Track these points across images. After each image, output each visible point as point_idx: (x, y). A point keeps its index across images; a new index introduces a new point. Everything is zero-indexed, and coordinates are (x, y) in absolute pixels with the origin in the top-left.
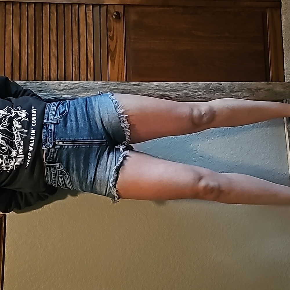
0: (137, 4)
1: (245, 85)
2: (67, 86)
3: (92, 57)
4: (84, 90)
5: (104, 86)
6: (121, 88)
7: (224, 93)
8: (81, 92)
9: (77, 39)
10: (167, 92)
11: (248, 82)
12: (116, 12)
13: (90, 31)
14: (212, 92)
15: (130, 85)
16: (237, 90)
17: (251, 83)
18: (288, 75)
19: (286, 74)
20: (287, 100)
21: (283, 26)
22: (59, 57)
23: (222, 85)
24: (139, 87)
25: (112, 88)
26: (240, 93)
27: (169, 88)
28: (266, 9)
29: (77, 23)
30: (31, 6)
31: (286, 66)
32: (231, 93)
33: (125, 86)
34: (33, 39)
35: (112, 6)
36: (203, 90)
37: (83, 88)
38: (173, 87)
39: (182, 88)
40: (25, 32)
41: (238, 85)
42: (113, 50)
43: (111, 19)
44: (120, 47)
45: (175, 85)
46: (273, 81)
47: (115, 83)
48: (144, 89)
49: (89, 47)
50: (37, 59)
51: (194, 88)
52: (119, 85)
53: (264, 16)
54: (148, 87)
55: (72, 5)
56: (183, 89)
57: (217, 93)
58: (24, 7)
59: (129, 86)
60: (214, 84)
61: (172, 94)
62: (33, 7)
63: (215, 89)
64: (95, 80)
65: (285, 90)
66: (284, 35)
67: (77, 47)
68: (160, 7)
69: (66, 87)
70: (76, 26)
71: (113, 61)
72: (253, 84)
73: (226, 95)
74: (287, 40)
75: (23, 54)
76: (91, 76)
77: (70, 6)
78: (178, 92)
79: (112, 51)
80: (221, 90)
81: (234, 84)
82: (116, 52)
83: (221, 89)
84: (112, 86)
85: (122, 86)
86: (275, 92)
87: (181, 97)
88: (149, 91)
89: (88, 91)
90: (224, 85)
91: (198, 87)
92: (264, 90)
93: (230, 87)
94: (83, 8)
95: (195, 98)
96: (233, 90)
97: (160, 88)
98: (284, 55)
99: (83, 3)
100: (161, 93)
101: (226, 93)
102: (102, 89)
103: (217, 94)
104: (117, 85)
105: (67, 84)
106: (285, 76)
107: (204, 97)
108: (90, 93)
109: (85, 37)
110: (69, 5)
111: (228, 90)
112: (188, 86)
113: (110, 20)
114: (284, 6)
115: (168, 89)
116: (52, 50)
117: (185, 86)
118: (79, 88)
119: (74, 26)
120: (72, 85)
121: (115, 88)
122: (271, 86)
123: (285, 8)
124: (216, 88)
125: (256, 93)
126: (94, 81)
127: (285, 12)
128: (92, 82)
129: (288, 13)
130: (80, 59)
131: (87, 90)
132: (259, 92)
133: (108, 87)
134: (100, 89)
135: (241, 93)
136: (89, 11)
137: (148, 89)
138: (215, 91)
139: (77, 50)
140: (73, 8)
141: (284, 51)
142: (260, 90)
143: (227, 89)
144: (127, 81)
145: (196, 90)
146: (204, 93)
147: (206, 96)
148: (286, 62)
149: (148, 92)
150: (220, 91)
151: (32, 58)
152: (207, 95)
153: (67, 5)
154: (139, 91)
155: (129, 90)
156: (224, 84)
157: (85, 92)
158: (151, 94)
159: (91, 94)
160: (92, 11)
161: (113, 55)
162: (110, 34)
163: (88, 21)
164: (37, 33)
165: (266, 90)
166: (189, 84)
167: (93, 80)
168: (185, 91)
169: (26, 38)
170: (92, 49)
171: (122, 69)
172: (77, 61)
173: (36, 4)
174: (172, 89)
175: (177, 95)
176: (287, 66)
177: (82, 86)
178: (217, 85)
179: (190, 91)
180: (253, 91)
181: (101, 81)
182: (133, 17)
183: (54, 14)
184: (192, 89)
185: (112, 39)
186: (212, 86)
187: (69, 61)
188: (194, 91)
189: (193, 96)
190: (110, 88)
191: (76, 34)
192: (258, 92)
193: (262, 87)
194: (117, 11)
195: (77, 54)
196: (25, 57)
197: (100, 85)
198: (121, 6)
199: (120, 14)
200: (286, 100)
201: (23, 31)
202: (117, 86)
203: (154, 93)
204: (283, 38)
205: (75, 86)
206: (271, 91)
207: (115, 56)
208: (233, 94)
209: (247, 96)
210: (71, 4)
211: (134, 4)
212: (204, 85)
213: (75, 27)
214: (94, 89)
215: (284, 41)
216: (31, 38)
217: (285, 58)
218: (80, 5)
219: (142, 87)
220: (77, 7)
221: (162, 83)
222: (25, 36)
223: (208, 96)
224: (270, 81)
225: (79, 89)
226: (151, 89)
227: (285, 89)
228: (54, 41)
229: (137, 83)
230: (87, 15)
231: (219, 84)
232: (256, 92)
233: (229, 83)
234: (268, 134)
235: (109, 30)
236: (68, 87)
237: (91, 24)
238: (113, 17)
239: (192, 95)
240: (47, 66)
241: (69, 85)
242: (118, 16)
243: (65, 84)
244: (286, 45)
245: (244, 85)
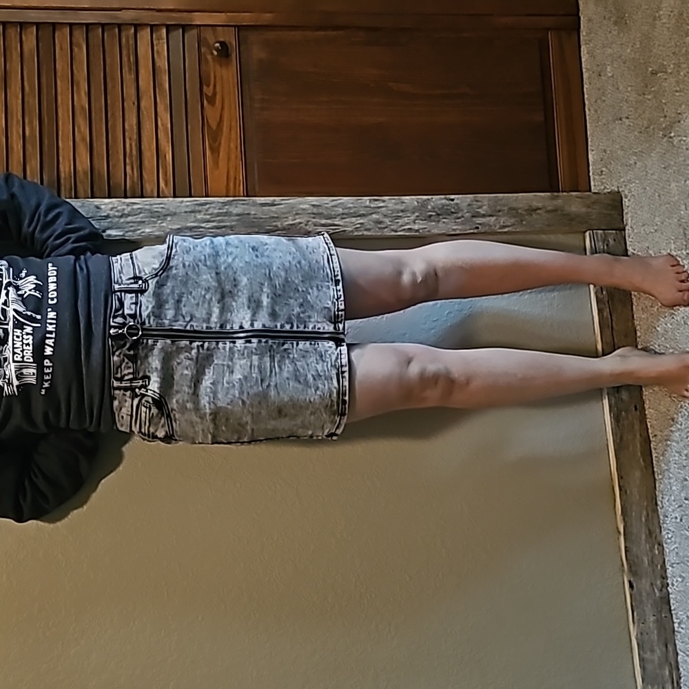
0: (265, 23)
1: (503, 201)
2: (115, 209)
3: (168, 142)
4: (154, 218)
5: (197, 208)
6: (235, 212)
7: (460, 220)
8: (147, 223)
9: (134, 103)
10: (335, 218)
11: (510, 195)
12: (221, 43)
13: (161, 85)
14: (432, 218)
15: (255, 204)
16: (487, 211)
17: (517, 197)
18: (596, 177)
19: (593, 174)
20: (594, 231)
21: (584, 70)
22: (95, 145)
23: (455, 201)
24: (273, 208)
25: (216, 211)
26: (493, 219)
27: (341, 210)
28: (548, 34)
29: (133, 67)
30: (29, 30)
31: (593, 155)
32: (474, 219)
33: (243, 206)
34: (35, 103)
35: (210, 28)
36: (414, 213)
37: (151, 213)
38: (350, 208)
39: (369, 209)
40: (18, 90)
41: (489, 200)
42: (214, 128)
43: (209, 57)
44: (231, 120)
45: (352, 203)
46: (565, 192)
47: (220, 201)
48: (286, 213)
49: (161, 119)
50: (45, 148)
51: (395, 209)
52: (231, 205)
53: (543, 47)
54: (293, 208)
55: (122, 27)
56: (370, 212)
57: (444, 220)
58: (13, 33)
59: (254, 206)
60: (438, 200)
61: (346, 222)
62: (32, 33)
63: (439, 209)
64: (177, 194)
65: (589, 210)
66: (587, 89)
67: (135, 121)
68: (317, 30)
69: (111, 212)
70: (130, 74)
71: (215, 151)
72: (519, 198)
73: (463, 224)
74: (594, 100)
75: (14, 138)
76: (166, 185)
77: (117, 30)
78: (359, 218)
79: (212, 129)
80: (452, 213)
81: (480, 199)
82: (222, 131)
83: (453, 210)
84: (215, 208)
85: (237, 207)
86: (568, 215)
87: (366, 230)
88: (297, 217)
89: (161, 220)
90: (458, 202)
91: (402, 208)
92: (545, 210)
93: (472, 205)
94: (145, 34)
95: (396, 231)
96: (478, 212)
97: (320, 211)
98: (589, 133)
99: (146, 22)
100: (323, 221)
101: (463, 219)
102: (193, 214)
103: (444, 222)
104: (226, 205)
105: (116, 206)
106: (592, 178)
107: (416, 228)
108: (167, 224)
109: (151, 97)
110: (115, 28)
111: (467, 212)
112: (382, 204)
113: (206, 59)
114: (586, 25)
115: (338, 213)
116: (79, 128)
117: (375, 206)
118: (140, 213)
119: (126, 75)
120: (125, 207)
121: (222, 213)
122: (560, 201)
123: (588, 31)
124: (442, 208)
125: (527, 217)
126: (175, 196)
127: (586, 38)
128: (171, 199)
129: (593, 41)
130: (143, 147)
131: (159, 217)
132: (534, 215)
133: (207, 211)
134: (188, 214)
135: (495, 218)
136: (159, 39)
137: (294, 213)
138: (439, 215)
139: (135, 127)
140: (123, 34)
141: (588, 125)
142: (536, 210)
143: (465, 211)
144: (247, 196)
145: (398, 213)
146: (416, 220)
147: (421, 227)
148: (593, 149)
149: (295, 220)
150: (449, 215)
151: (34, 146)
152: (422, 224)
153: (110, 27)
154: (273, 217)
155: (252, 216)
156: (458, 199)
157: (155, 223)
158: (301, 225)
159: (170, 227)
160: (165, 41)
161: (215, 136)
162: (208, 91)
163: (158, 63)
164: (44, 91)
165: (548, 212)
166: (384, 201)
167: (172, 195)
168: (374, 216)
169: (20, 102)
170: (167, 124)
171: (236, 168)
172: (134, 152)
173: (40, 26)
174: (346, 211)
175: (359, 226)
176: (595, 158)
177: (149, 210)
178: (444, 201)
179: (385, 216)
180: (521, 214)
181: (191, 196)
182: (257, 53)
183: (80, 47)
184: (390, 212)
185: (212, 101)
186: (432, 203)
187: (118, 152)
188: (394, 215)
189: (392, 227)
190: (210, 212)
191: (130, 91)
192: (531, 215)
193: (540, 205)
194: (222, 40)
195: (135, 137)
196: (17, 145)
197: (187, 206)
198: (230, 28)
199: (229, 46)
200: (591, 232)
201: (13, 87)
202: (226, 207)
203: (308, 221)
204: (586, 96)
205: (133, 209)
206: (559, 212)
207: (219, 140)
208: (478, 222)
209: (509, 224)
210: (119, 26)
211: (258, 24)
212: (416, 203)
213: (129, 78)
214: (175, 214)
215: (587, 102)
216: (30, 101)
217: (589, 140)
218: (138, 28)
219: (282, 208)
220: (133, 30)
221: (326, 200)
222: (17, 98)
223: (426, 226)
224: (558, 191)
225: (141, 215)
226: (300, 212)
227: (589, 207)
228: (83, 108)
229: (269, 200)
230: (155, 48)
231: (447, 199)
232: (527, 215)
233: (469, 198)
234: (555, 305)
235: (203, 81)
236: (118, 211)
237: (165, 70)
238: (212, 54)
239: (390, 225)
240: (67, 164)
241: (119, 208)
242: (224, 51)
243: (111, 206)
244: (593, 112)
245: (500, 200)
